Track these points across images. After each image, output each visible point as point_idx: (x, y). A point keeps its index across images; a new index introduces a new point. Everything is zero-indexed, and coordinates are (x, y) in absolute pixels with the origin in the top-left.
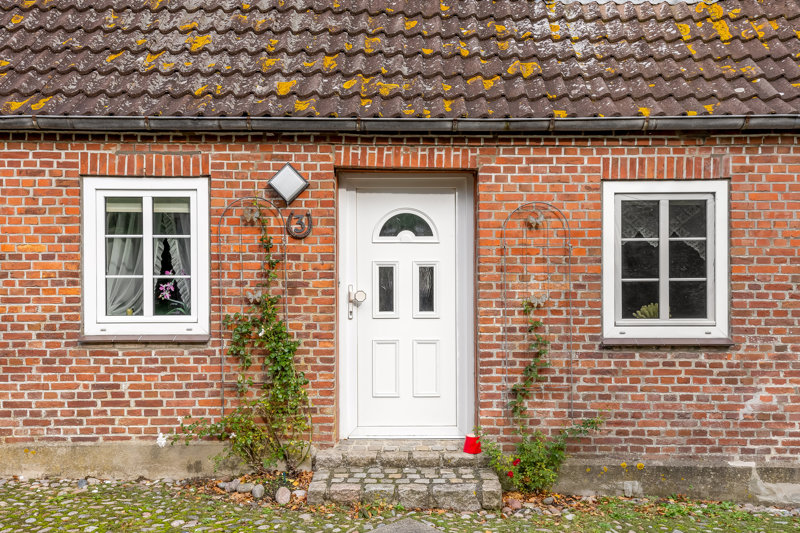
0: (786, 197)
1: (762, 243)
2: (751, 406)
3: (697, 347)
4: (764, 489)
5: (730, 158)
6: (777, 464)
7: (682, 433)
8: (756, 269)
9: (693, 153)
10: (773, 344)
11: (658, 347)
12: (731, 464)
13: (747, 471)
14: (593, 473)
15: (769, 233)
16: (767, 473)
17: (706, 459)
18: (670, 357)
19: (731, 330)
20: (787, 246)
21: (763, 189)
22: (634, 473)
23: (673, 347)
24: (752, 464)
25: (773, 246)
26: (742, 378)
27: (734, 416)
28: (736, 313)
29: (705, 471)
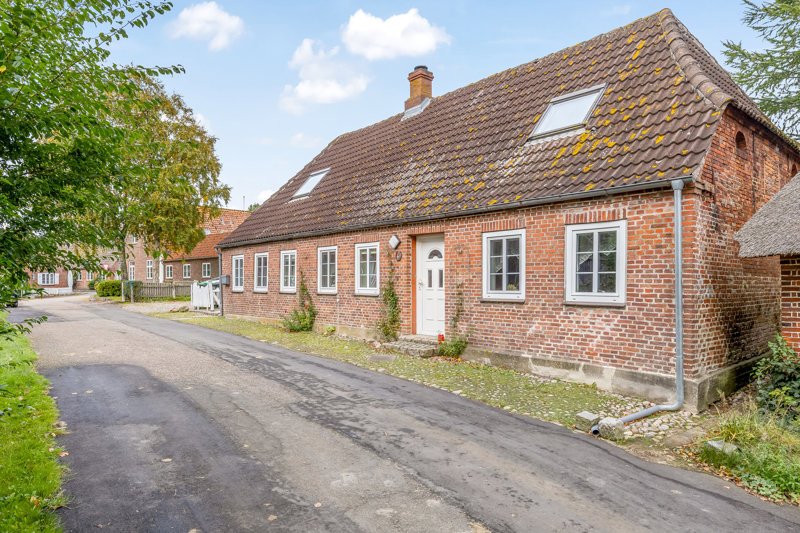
0: (547, 234)
1: (537, 256)
2: (531, 331)
3: (513, 303)
4: (534, 367)
5: (525, 218)
6: (541, 357)
7: (507, 340)
8: (535, 268)
9: (512, 218)
10: (541, 302)
11: (499, 302)
12: (523, 355)
13: (527, 359)
14: (475, 353)
15: (540, 252)
16: (535, 360)
17: (515, 352)
18: (503, 307)
19: (527, 296)
20: (547, 257)
21: (538, 231)
22: (489, 355)
23: (504, 303)
24: (530, 356)
25: (542, 257)
26: (528, 317)
27: (525, 334)
28: (528, 288)
29: (512, 357)
